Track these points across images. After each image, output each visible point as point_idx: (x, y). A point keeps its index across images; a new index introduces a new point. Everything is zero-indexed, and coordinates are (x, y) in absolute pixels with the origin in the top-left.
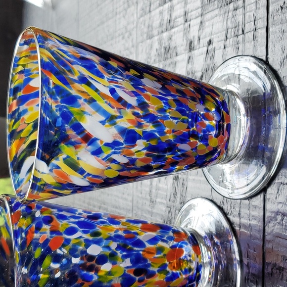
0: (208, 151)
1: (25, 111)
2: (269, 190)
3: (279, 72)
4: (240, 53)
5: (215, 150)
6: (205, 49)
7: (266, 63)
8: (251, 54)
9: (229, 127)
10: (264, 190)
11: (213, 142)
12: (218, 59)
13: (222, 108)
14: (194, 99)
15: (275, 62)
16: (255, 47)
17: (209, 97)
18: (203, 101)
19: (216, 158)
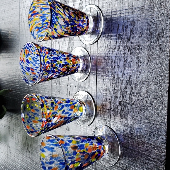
0: (84, 30)
1: (33, 18)
2: (98, 41)
3: (101, 9)
4: (90, 4)
5: (85, 30)
6: (80, 2)
7: (98, 7)
8: (94, 4)
9: (89, 24)
10: (97, 41)
11: (85, 28)
12: (84, 5)
13: (87, 18)
14: (81, 16)
15: (100, 6)
16: (95, 2)
17: (84, 15)
18: (83, 16)
19: (85, 33)
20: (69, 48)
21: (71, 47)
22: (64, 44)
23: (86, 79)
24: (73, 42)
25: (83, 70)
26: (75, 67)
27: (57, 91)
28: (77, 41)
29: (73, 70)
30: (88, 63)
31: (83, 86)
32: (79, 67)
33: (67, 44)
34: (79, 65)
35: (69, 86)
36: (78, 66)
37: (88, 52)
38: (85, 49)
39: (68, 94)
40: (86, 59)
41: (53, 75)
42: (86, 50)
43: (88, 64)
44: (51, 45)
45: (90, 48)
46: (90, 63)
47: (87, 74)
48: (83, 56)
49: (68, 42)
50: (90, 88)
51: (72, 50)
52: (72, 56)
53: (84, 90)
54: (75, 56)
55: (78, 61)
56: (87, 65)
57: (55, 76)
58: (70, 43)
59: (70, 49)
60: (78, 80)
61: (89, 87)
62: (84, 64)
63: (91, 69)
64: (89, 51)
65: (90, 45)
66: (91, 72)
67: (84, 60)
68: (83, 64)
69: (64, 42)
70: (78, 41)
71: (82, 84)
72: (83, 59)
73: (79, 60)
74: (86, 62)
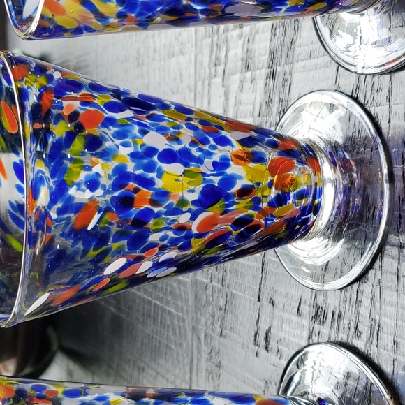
20: (270, 101)
21: (276, 100)
22: (247, 85)
23: (359, 279)
24: (287, 67)
25: (340, 225)
26: (292, 207)
27: (213, 316)
28: (308, 63)
29: (280, 225)
30: (369, 181)
31: (338, 316)
32: (315, 209)
33: (261, 83)
34: (318, 193)
35: (265, 302)
36: (310, 199)
37: (372, 118)
38: (356, 99)
39: (262, 342)
40: (360, 163)
41: (139, 259)
42: (362, 106)
43: (369, 191)
44: (192, 95)
45: (385, 92)
46: (386, 186)
47: (363, 250)
48: (340, 141)
49: (265, 72)
50: (386, 338)
51: (282, 112)
52: (274, 145)
53: (343, 337)
54: (295, 142)
55: (309, 170)
56: (365, 198)
57: (157, 266)
58: (272, 75)
59: (275, 109)
60: (313, 277)
61: (376, 330)
62: (348, 191)
63: (389, 223)
64: (381, 111)
65: (387, 77)
66: (393, 238)
67: (345, 168)
68: (341, 188)
69: (248, 74)
70: (314, 61)
71: (332, 303)
72: (344, 160)
73: (317, 169)
74: (362, 176)
